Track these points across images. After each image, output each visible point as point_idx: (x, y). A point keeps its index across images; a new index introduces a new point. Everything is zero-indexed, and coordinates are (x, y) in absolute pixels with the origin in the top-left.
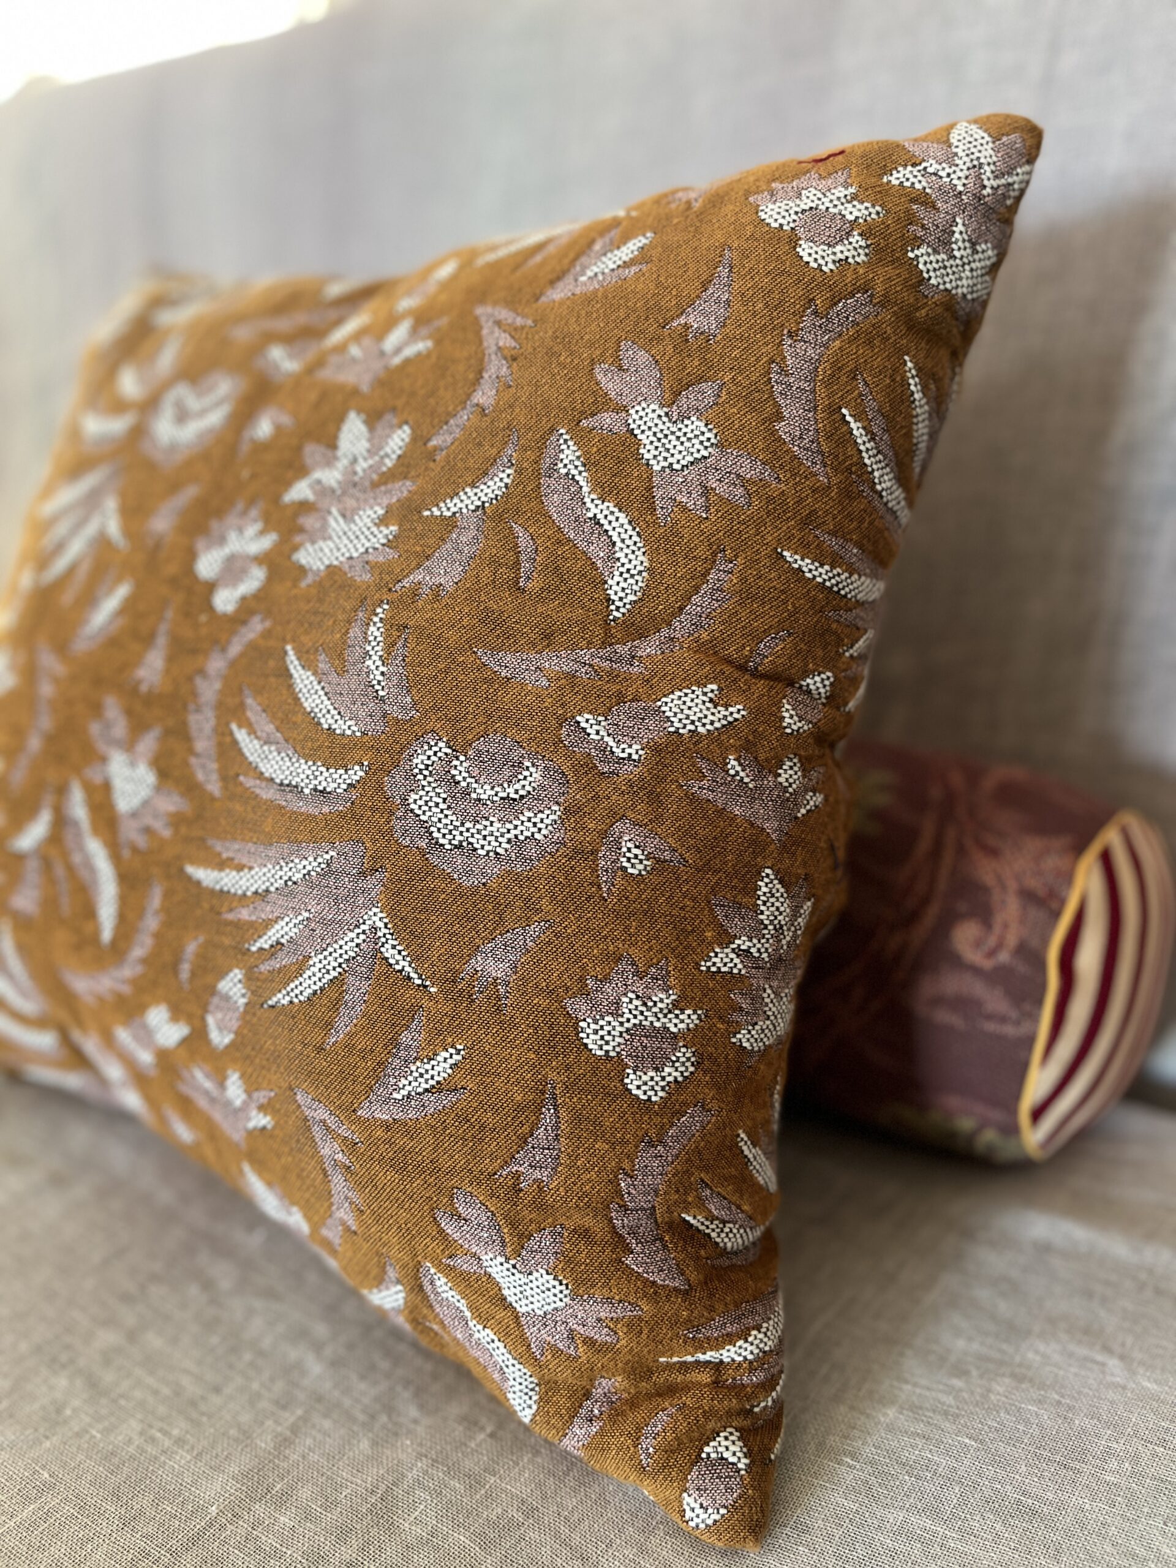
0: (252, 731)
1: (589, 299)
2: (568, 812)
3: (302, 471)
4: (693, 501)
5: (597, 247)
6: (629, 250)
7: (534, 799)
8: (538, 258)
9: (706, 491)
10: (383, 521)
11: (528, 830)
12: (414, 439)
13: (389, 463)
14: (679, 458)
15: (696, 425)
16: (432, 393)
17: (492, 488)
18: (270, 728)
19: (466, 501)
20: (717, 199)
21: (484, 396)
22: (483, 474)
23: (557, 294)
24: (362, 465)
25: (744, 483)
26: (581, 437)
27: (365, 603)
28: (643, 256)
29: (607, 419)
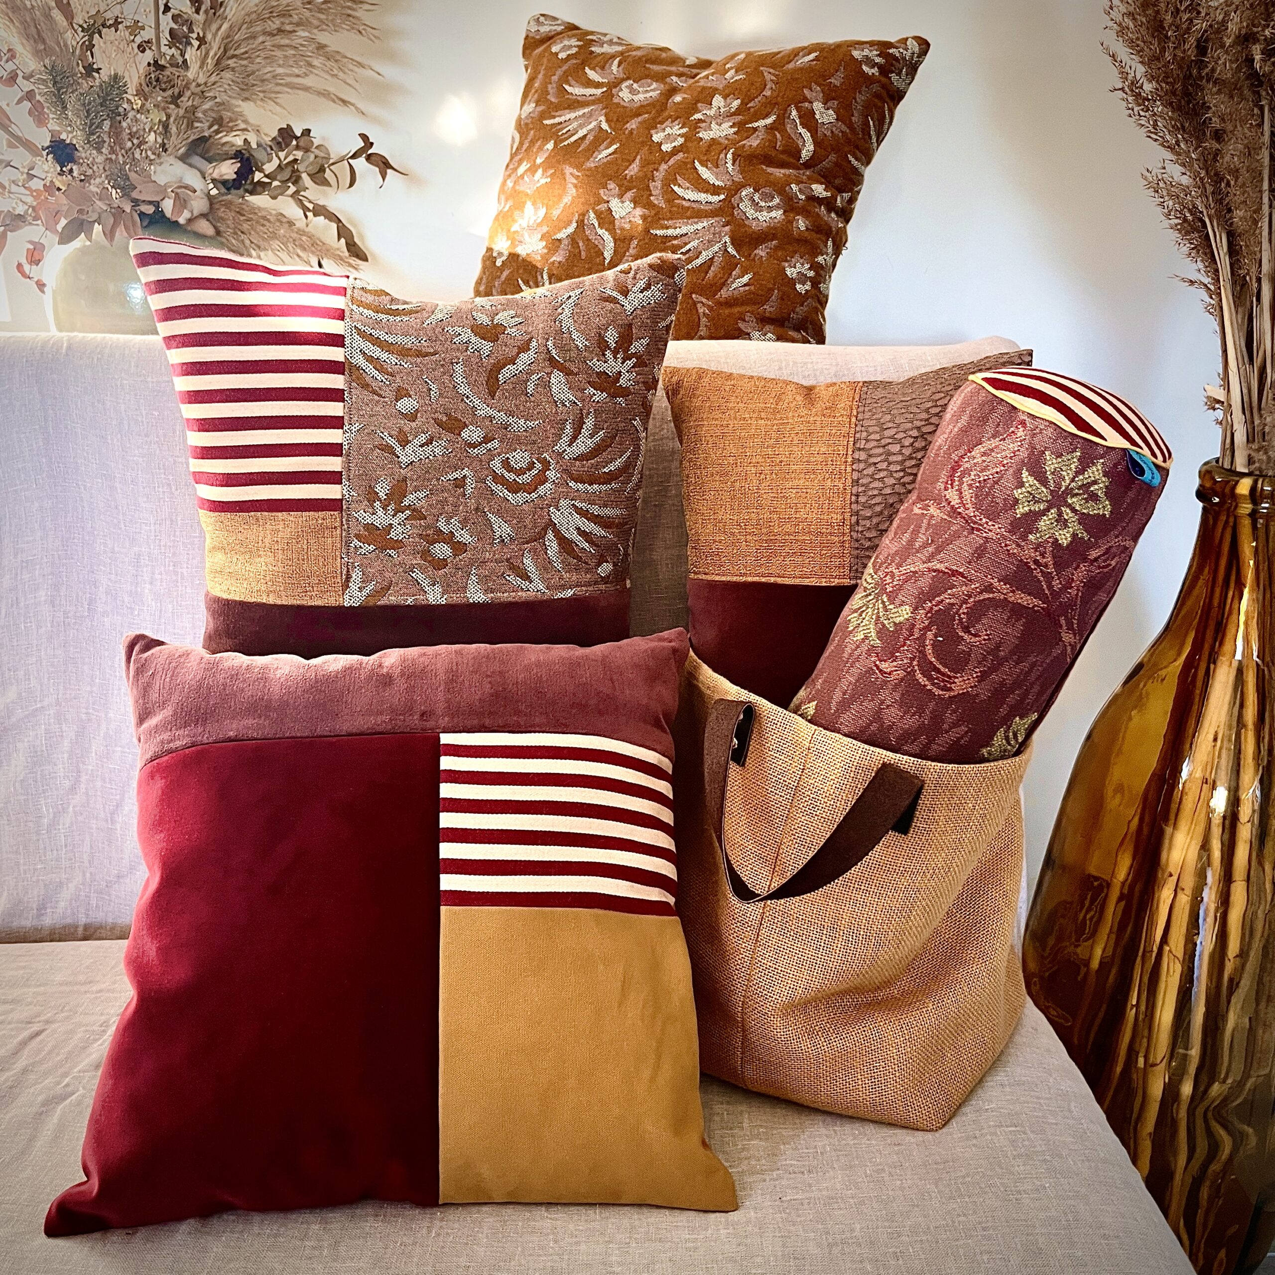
0: (679, 186)
1: (801, 69)
2: (785, 212)
3: (698, 111)
4: (829, 134)
5: (801, 54)
6: (812, 56)
7: (777, 207)
8: (779, 56)
9: (832, 132)
10: (731, 127)
11: (775, 215)
12: (742, 103)
13: (733, 110)
14: (826, 121)
15: (831, 112)
16: (749, 91)
17: (769, 121)
18: (688, 185)
19: (761, 123)
20: (839, 46)
21: (768, 93)
22: (766, 116)
23: (791, 66)
24: (722, 110)
25: (842, 132)
26: (798, 109)
27: (726, 148)
28: (816, 59)
29: (807, 104)
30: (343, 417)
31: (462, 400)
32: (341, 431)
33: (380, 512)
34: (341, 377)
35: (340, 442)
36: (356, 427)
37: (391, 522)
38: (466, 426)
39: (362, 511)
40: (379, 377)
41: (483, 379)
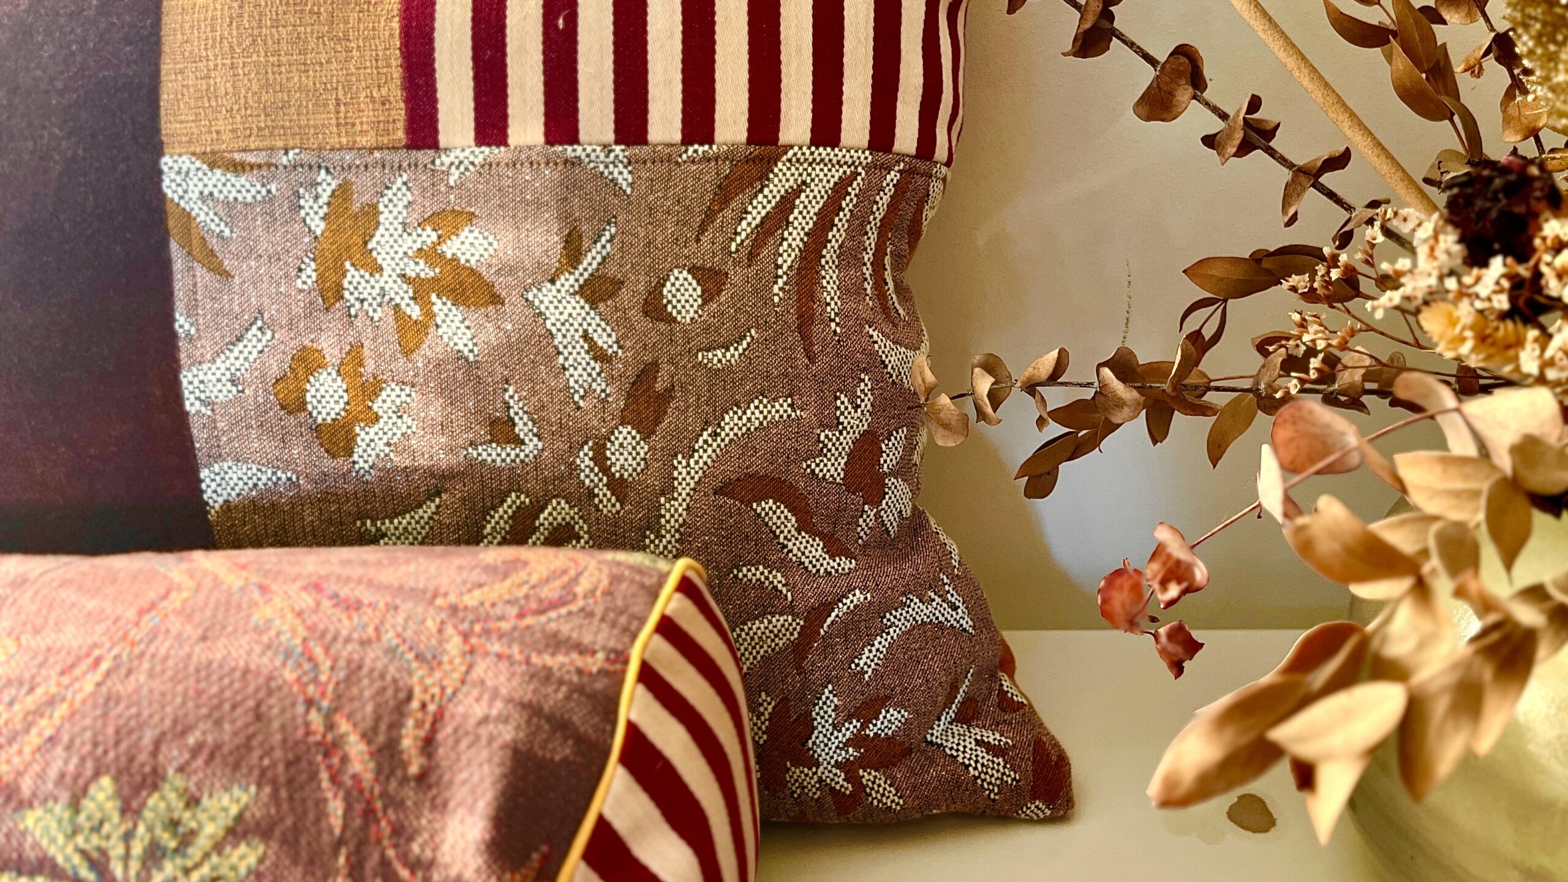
30: (645, 142)
31: (707, 423)
32: (610, 137)
33: (411, 244)
34: (742, 136)
35: (582, 136)
36: (623, 177)
37: (387, 271)
38: (647, 434)
39: (410, 197)
40: (745, 228)
41: (757, 465)
